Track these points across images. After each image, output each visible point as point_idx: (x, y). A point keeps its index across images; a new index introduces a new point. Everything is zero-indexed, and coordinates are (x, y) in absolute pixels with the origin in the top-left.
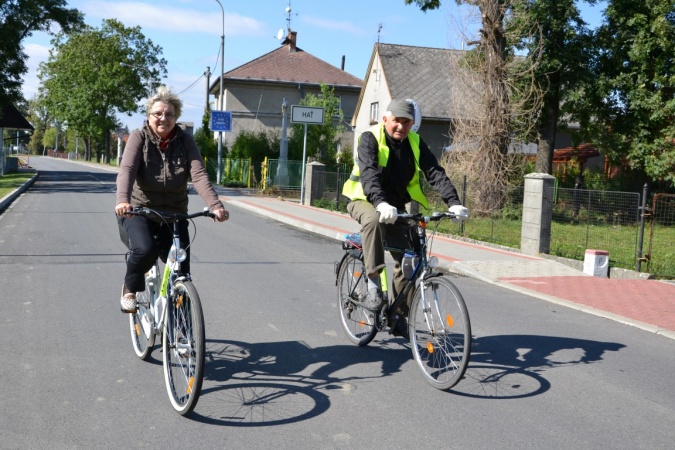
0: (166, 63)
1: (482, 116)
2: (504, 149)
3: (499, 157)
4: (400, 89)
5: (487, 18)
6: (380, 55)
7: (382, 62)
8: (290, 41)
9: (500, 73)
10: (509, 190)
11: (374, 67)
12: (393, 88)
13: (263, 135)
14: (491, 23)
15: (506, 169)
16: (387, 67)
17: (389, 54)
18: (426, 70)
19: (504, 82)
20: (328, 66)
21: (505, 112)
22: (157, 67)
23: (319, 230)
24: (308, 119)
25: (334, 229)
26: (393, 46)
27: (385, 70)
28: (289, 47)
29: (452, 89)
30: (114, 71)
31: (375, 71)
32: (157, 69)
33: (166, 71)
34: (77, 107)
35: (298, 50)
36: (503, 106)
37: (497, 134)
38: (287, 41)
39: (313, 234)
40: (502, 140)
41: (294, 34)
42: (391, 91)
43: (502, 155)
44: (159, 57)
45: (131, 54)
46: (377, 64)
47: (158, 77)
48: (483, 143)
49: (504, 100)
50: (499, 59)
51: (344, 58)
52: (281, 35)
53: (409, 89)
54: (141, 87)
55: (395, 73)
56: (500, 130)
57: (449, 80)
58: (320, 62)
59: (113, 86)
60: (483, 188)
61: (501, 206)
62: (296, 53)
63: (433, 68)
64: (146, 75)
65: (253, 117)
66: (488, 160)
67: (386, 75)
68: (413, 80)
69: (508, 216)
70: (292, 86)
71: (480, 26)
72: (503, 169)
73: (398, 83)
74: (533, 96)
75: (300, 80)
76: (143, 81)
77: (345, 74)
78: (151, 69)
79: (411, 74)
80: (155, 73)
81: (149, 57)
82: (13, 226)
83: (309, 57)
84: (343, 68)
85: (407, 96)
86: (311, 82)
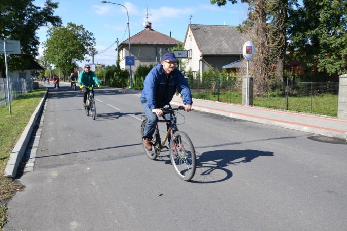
0: (95, 39)
1: (257, 51)
4: (202, 43)
6: (192, 29)
7: (192, 32)
8: (149, 26)
9: (265, 30)
10: (270, 83)
11: (189, 34)
12: (198, 43)
14: (260, 6)
15: (269, 74)
16: (195, 34)
17: (195, 29)
18: (211, 34)
19: (267, 34)
20: (165, 36)
21: (269, 48)
22: (91, 41)
24: (181, 56)
26: (196, 25)
27: (194, 35)
28: (148, 29)
29: (223, 42)
30: (74, 43)
31: (189, 36)
33: (95, 43)
34: (59, 60)
35: (152, 30)
37: (265, 58)
38: (147, 27)
40: (267, 61)
41: (150, 23)
42: (198, 44)
43: (267, 68)
44: (92, 37)
45: (80, 36)
46: (190, 32)
48: (257, 63)
50: (264, 23)
51: (171, 33)
52: (145, 24)
53: (205, 43)
54: (86, 50)
55: (198, 36)
57: (221, 38)
58: (162, 34)
59: (74, 50)
60: (258, 83)
61: (266, 91)
62: (152, 32)
63: (214, 33)
64: (88, 44)
65: (137, 59)
66: (260, 71)
67: (195, 38)
68: (206, 39)
70: (152, 45)
73: (200, 41)
74: (281, 40)
75: (155, 43)
76: (86, 47)
77: (173, 39)
78: (89, 42)
79: (205, 37)
80: (91, 44)
81: (88, 37)
82: (53, 123)
83: (157, 32)
84: (171, 36)
85: (205, 46)
86: (160, 43)
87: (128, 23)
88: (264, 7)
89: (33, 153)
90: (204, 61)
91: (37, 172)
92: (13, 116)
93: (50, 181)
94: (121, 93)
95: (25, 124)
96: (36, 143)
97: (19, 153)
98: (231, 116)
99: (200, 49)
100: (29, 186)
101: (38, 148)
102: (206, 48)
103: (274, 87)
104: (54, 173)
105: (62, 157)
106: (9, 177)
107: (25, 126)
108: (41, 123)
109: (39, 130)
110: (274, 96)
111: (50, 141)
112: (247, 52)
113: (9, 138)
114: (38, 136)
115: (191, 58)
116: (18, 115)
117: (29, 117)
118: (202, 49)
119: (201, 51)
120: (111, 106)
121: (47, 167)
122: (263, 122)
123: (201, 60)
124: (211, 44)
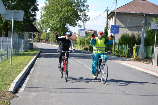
0: (88, 6)
13: (133, 35)
22: (85, 8)
30: (68, 9)
32: (85, 9)
33: (88, 10)
34: (54, 24)
44: (85, 4)
45: (75, 3)
47: (85, 12)
54: (79, 16)
59: (68, 16)
64: (81, 11)
65: (125, 28)
70: (142, 15)
75: (145, 12)
76: (79, 14)
78: (82, 9)
80: (84, 10)
81: (82, 4)
86: (150, 13)
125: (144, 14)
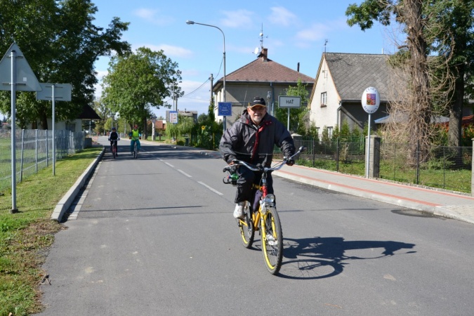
0: (181, 73)
1: (411, 98)
2: (427, 120)
3: (425, 126)
4: (342, 82)
5: (413, 28)
6: (327, 61)
7: (328, 65)
8: (263, 55)
9: (423, 67)
10: (433, 148)
11: (322, 69)
12: (337, 82)
14: (415, 32)
15: (430, 134)
16: (332, 68)
17: (333, 60)
18: (359, 69)
19: (427, 73)
20: (289, 70)
21: (428, 94)
22: (175, 76)
23: (312, 183)
24: (290, 105)
25: (324, 181)
26: (334, 54)
27: (330, 70)
28: (263, 59)
29: (378, 81)
30: (148, 79)
31: (323, 71)
32: (175, 78)
33: (181, 78)
34: (124, 104)
35: (269, 60)
36: (427, 90)
37: (423, 110)
38: (261, 55)
39: (309, 185)
40: (427, 114)
41: (266, 50)
42: (335, 84)
43: (426, 124)
44: (176, 69)
45: (158, 68)
46: (325, 66)
47: (176, 82)
48: (412, 117)
49: (427, 86)
50: (422, 57)
51: (299, 64)
52: (257, 51)
53: (347, 82)
54: (165, 89)
55: (338, 72)
56: (425, 107)
57: (374, 75)
58: (280, 65)
59: (147, 90)
60: (413, 148)
61: (427, 160)
62: (268, 63)
63: (363, 67)
64: (169, 81)
65: (241, 106)
66: (416, 128)
67: (332, 74)
68: (350, 76)
69: (433, 167)
70: (266, 84)
71: (406, 35)
72: (427, 134)
73: (340, 79)
74: (448, 81)
75: (271, 80)
76: (166, 86)
77: (301, 75)
78: (171, 77)
79: (348, 72)
80: (175, 80)
81: (170, 70)
82: (102, 186)
83: (276, 64)
84: (298, 70)
85: (347, 87)
86: (279, 81)
87: (224, 54)
88: (420, 34)
89: (78, 208)
90: (345, 110)
91: (79, 220)
92: (57, 178)
93: (90, 225)
94: (208, 157)
95: (71, 185)
96: (81, 201)
97: (65, 205)
98: (330, 187)
99: (338, 91)
100: (71, 228)
101: (83, 205)
102: (348, 91)
103: (439, 154)
104: (95, 221)
105: (105, 212)
106: (55, 220)
107: (71, 186)
108: (89, 186)
109: (86, 192)
110: (439, 168)
111: (95, 200)
112: (369, 102)
113: (54, 196)
114: (84, 196)
115: (326, 106)
116: (63, 176)
117: (76, 179)
118: (341, 92)
119: (340, 95)
120: (182, 172)
121: (89, 218)
122: (361, 194)
123: (340, 109)
124: (357, 84)
125: (269, 83)
